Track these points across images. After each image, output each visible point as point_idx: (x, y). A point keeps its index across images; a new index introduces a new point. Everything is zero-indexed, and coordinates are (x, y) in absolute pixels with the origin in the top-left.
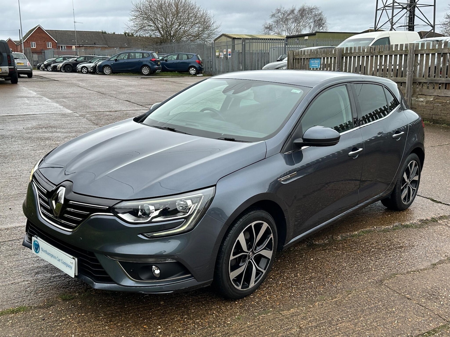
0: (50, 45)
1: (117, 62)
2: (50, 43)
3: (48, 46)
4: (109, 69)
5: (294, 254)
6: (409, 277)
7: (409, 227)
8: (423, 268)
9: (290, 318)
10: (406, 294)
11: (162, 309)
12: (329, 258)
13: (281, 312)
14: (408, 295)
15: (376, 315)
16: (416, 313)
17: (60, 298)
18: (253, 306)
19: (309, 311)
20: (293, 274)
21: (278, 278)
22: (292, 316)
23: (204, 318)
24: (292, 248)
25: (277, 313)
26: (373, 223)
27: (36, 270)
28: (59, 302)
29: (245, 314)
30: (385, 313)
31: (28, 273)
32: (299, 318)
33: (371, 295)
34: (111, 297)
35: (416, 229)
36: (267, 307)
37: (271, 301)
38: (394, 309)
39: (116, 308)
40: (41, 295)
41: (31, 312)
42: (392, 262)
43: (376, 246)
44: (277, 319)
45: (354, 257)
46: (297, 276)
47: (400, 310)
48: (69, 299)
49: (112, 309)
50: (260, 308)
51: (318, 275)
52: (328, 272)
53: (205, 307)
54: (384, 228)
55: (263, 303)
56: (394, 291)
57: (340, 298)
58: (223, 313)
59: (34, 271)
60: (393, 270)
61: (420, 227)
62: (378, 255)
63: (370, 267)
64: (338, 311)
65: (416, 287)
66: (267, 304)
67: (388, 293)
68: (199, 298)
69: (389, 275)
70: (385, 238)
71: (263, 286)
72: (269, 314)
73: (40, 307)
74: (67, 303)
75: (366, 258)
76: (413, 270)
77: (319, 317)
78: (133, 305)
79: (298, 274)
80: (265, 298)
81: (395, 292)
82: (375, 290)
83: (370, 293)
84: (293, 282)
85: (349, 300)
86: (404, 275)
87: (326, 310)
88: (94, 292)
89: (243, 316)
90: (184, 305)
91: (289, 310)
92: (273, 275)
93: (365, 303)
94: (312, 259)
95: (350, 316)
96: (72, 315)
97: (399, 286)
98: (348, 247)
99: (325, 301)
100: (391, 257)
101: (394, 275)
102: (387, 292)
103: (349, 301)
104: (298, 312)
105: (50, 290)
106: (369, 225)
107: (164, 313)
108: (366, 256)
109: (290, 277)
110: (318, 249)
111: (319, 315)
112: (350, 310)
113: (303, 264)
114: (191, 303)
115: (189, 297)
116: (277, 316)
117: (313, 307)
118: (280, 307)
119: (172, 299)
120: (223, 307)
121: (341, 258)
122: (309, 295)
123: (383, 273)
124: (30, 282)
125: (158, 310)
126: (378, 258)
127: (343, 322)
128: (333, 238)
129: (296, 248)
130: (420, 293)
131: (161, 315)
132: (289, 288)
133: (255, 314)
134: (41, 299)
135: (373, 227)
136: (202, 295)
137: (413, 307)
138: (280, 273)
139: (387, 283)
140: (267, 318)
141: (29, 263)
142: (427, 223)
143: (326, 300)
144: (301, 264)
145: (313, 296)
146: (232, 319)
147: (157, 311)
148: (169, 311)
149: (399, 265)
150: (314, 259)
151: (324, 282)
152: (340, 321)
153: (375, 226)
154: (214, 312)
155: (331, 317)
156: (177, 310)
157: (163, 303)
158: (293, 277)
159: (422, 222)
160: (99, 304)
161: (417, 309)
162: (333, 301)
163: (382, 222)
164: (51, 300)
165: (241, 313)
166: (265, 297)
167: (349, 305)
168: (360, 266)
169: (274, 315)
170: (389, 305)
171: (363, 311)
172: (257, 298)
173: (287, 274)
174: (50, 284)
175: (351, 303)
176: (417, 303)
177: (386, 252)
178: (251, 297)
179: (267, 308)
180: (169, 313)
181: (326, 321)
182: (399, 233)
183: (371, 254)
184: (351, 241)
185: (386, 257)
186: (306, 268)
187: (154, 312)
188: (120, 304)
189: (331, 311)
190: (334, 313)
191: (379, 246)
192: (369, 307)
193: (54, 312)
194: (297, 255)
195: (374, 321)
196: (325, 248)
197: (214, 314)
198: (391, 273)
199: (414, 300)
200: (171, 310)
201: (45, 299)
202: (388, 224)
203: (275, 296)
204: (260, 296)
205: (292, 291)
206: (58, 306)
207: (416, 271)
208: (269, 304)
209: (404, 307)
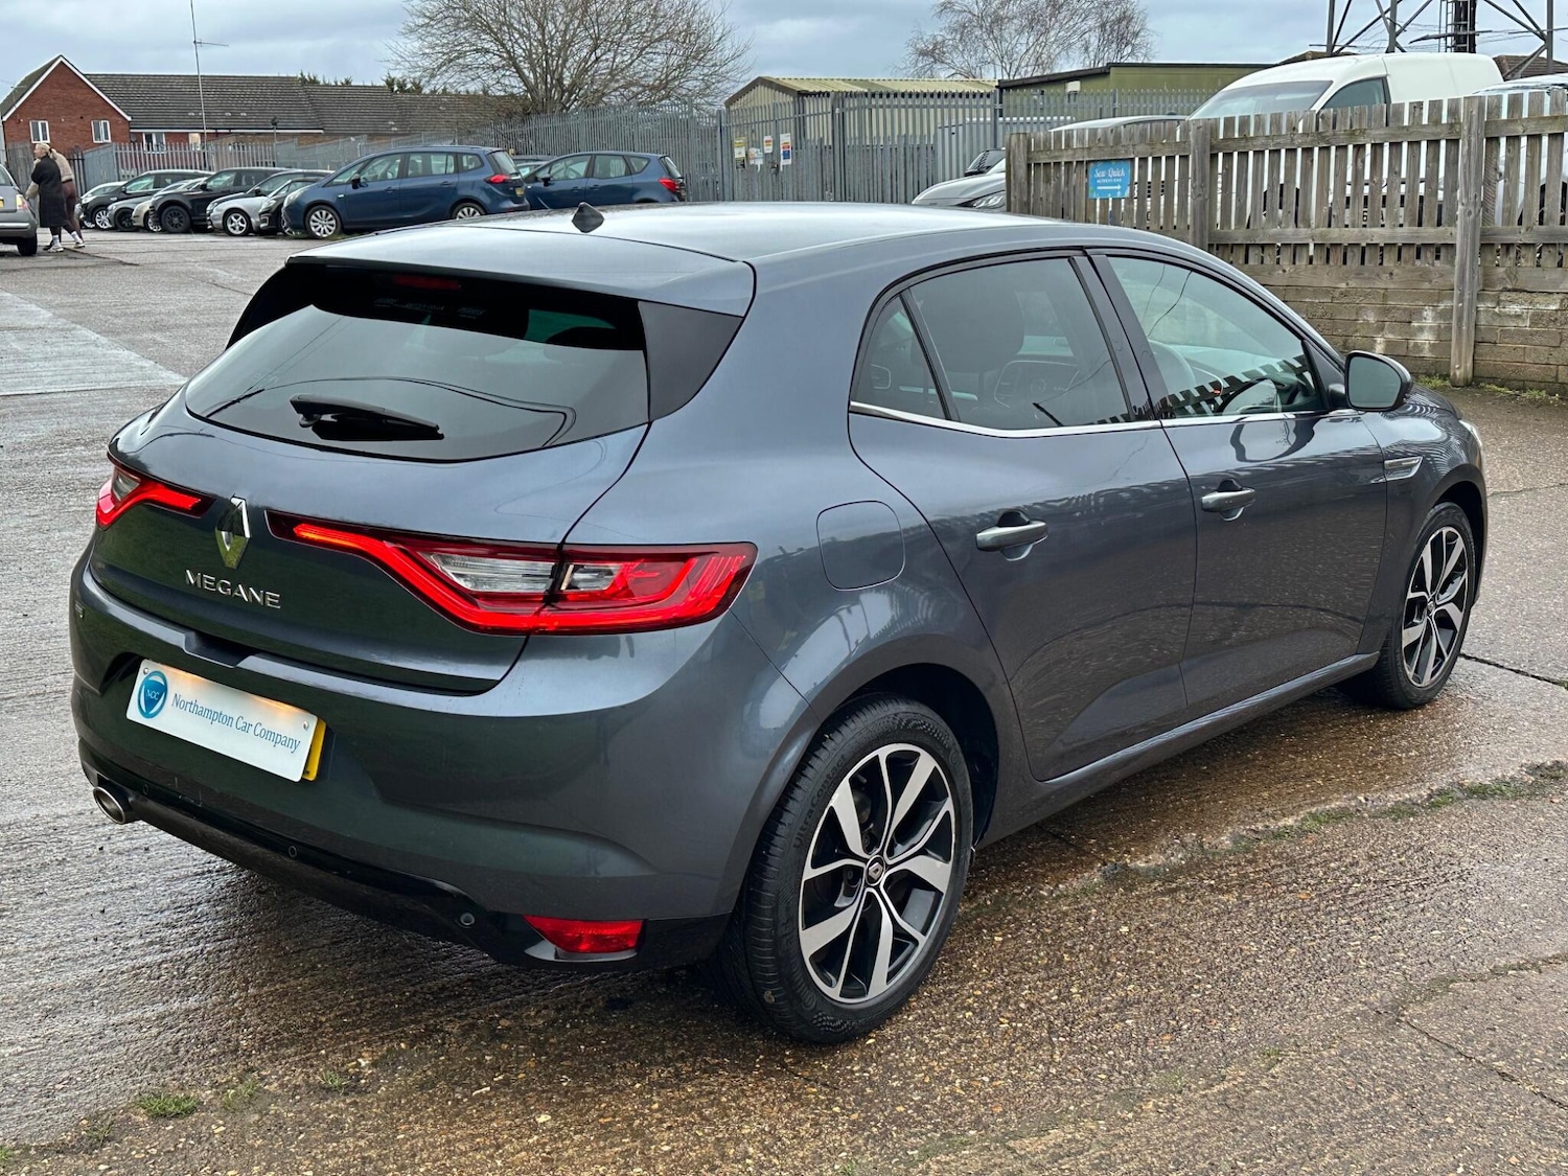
0: (103, 130)
1: (360, 190)
2: (105, 124)
3: (98, 137)
4: (330, 216)
5: (1053, 911)
6: (1502, 990)
7: (1492, 796)
8: (1554, 953)
9: (1048, 1166)
10: (1494, 1056)
11: (545, 1144)
12: (1191, 921)
13: (1011, 1144)
14: (1501, 1063)
15: (1380, 1145)
16: (1534, 1132)
17: (142, 1111)
18: (901, 1122)
19: (1120, 1137)
20: (1052, 991)
21: (995, 1007)
24: (1048, 886)
25: (996, 1149)
26: (1351, 781)
27: (45, 1001)
28: (137, 1125)
29: (873, 1154)
30: (1417, 1137)
31: (15, 1013)
32: (1084, 1164)
33: (1359, 1063)
34: (344, 1101)
35: (1518, 802)
36: (957, 1123)
37: (972, 1101)
38: (1449, 1120)
39: (362, 1143)
40: (67, 1100)
41: (26, 1168)
42: (1434, 932)
43: (1366, 873)
44: (997, 1171)
45: (1285, 917)
46: (1068, 998)
47: (1472, 1122)
48: (178, 1114)
49: (345, 1150)
50: (929, 1127)
51: (1152, 993)
52: (1189, 979)
53: (714, 1131)
54: (1396, 802)
55: (940, 1108)
56: (1446, 1048)
57: (1240, 1080)
58: (783, 1152)
59: (40, 1003)
60: (1437, 965)
61: (1532, 795)
62: (1377, 907)
63: (1349, 954)
64: (1233, 1131)
65: (1531, 1030)
66: (956, 1113)
67: (1423, 1056)
68: (690, 1097)
69: (1423, 986)
70: (1403, 839)
71: (939, 1039)
72: (967, 1152)
73: (63, 1149)
74: (171, 1127)
75: (1333, 921)
76: (1513, 962)
77: (1161, 1159)
78: (430, 1129)
79: (1074, 990)
80: (947, 1088)
81: (1452, 1052)
82: (1374, 1043)
83: (1353, 1059)
84: (1056, 1022)
85: (1276, 1086)
86: (1482, 984)
87: (1186, 1129)
88: (276, 1084)
89: (864, 1161)
90: (630, 1125)
91: (1042, 1132)
92: (977, 996)
93: (1335, 1096)
94: (1125, 929)
95: (1280, 1150)
97: (1465, 1028)
98: (1259, 879)
99: (1180, 1092)
100: (1429, 915)
101: (1445, 982)
102: (1418, 1051)
103: (1274, 1091)
104: (1078, 1141)
105: (102, 1077)
106: (1337, 791)
107: (552, 1160)
108: (1330, 913)
109: (1043, 1001)
110: (1145, 891)
111: (1160, 1152)
112: (1278, 1127)
113: (1092, 947)
114: (659, 1115)
115: (650, 1092)
116: (998, 1161)
117: (1136, 1118)
118: (1006, 1122)
119: (585, 1102)
120: (786, 1127)
121: (1237, 923)
122: (1120, 1073)
123: (1400, 978)
124: (23, 1046)
125: (528, 1149)
126: (1378, 919)
128: (1201, 845)
129: (1061, 886)
130: (1547, 1051)
132: (1040, 1044)
133: (910, 1153)
134: (65, 1114)
135: (1355, 798)
136: (701, 1084)
137: (1522, 1108)
138: (1005, 988)
139: (1420, 1016)
140: (957, 1168)
141: (19, 971)
142: (1557, 778)
143: (1185, 1091)
144: (1081, 951)
145: (1135, 1073)
147: (523, 1153)
148: (570, 1151)
149: (1460, 945)
150: (1133, 927)
151: (1174, 1019)
152: (1242, 1171)
153: (1359, 793)
154: (751, 1150)
155: (1207, 1159)
156: (604, 1148)
157: (549, 1117)
158: (1054, 1002)
159: (1539, 773)
160: (294, 1129)
161: (1540, 1116)
162: (1213, 1095)
163: (1387, 777)
164: (105, 1117)
165: (856, 1151)
166: (948, 1083)
167: (1274, 1108)
168: (1311, 950)
169: (986, 1155)
170: (1429, 1104)
171: (1329, 1128)
172: (916, 1088)
173: (1030, 989)
174: (101, 1053)
175: (1281, 1099)
176: (1538, 1090)
177: (1409, 894)
178: (895, 1084)
179: (956, 1127)
180: (570, 1159)
181: (1186, 1174)
182: (1453, 818)
183: (1351, 904)
184: (1273, 853)
185: (1410, 913)
186: (1104, 964)
187: (513, 1154)
188: (376, 1129)
189: (1205, 1135)
190: (1219, 1140)
191: (1381, 871)
192: (1354, 1112)
193: (118, 1168)
194: (1066, 914)
195: (1374, 1168)
196: (1174, 885)
197: (750, 1157)
198: (1433, 975)
199: (1527, 1079)
200: (581, 1146)
201: (82, 1115)
202: (1410, 784)
203: (986, 1079)
204: (927, 1080)
205: (1052, 1056)
206: (131, 1142)
207: (1529, 966)
208: (963, 1112)
209: (1488, 1109)
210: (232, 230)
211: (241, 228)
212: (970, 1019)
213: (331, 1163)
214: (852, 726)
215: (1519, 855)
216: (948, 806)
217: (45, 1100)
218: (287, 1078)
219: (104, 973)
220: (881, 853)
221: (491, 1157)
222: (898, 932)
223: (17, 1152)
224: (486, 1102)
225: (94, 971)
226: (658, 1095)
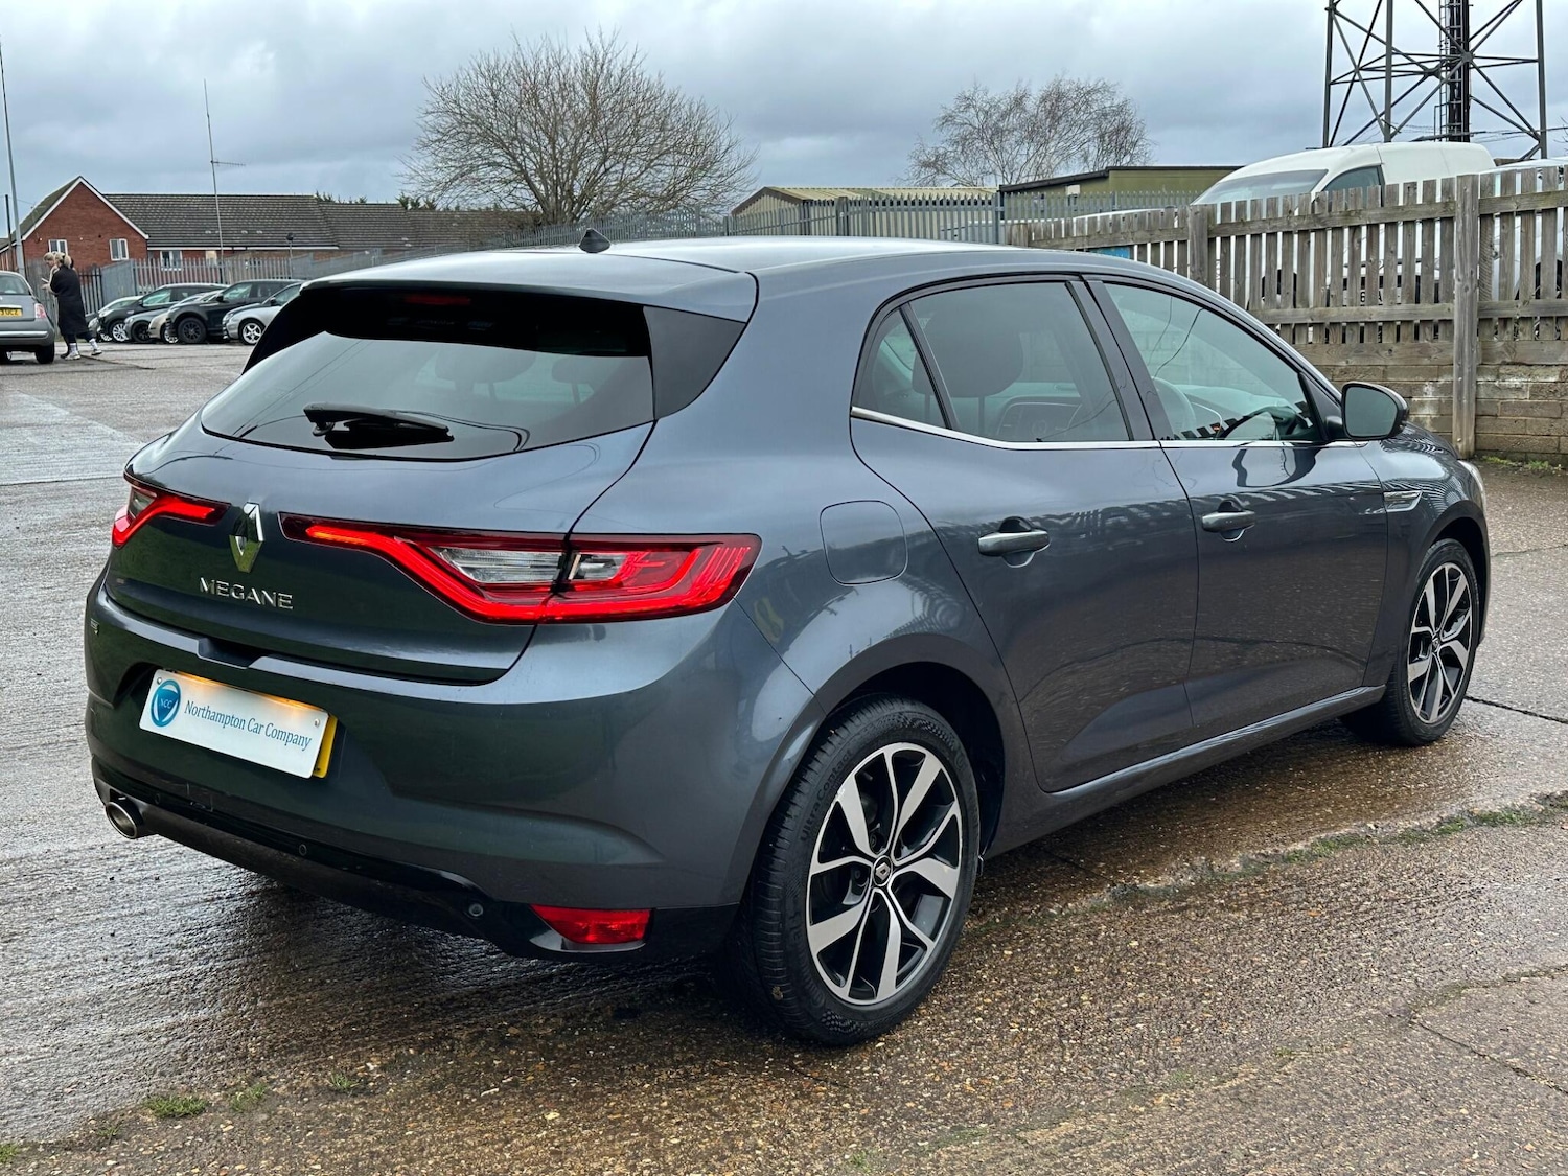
0: (121, 248)
2: (123, 242)
3: (116, 255)
5: (1062, 928)
6: (1514, 994)
7: (1502, 823)
8: (1566, 962)
9: (1059, 1154)
10: (1508, 1054)
11: (554, 1138)
12: (1201, 936)
13: (1022, 1135)
14: (1515, 1060)
15: (1394, 1134)
16: (1550, 1122)
17: (150, 1112)
18: (912, 1116)
19: (1131, 1128)
20: (1062, 999)
21: (1005, 1014)
22: (1066, 1148)
23: (718, 1165)
24: (1057, 905)
25: (1007, 1139)
26: (1360, 810)
27: (54, 1015)
28: (146, 1125)
29: (883, 1145)
30: (1431, 1126)
31: (25, 1025)
32: (1096, 1153)
33: (1372, 1061)
34: (352, 1102)
35: (1528, 829)
36: (968, 1117)
37: (982, 1097)
38: (1464, 1111)
39: (370, 1139)
40: (76, 1102)
41: (34, 1164)
42: (1446, 944)
43: (1377, 893)
44: (1008, 1160)
45: (1296, 932)
46: (1079, 1005)
47: (1487, 1113)
48: (186, 1114)
49: (354, 1146)
50: (939, 1120)
51: (1162, 1000)
52: (1200, 987)
53: (723, 1125)
54: (1405, 829)
55: (950, 1103)
56: (1459, 1047)
57: (1252, 1076)
58: (793, 1143)
59: (50, 1016)
60: (1450, 973)
61: (1541, 823)
62: (1388, 923)
63: (1361, 964)
64: (1245, 1122)
65: (1545, 1030)
66: (967, 1109)
67: (1436, 1054)
68: (699, 1095)
69: (1435, 992)
70: (1413, 863)
71: (948, 1042)
72: (978, 1143)
73: (71, 1146)
74: (179, 1126)
75: (1344, 935)
76: (1526, 970)
77: (1173, 1147)
78: (438, 1126)
79: (1084, 998)
80: (957, 1086)
81: (1465, 1050)
82: (1386, 1043)
83: (1365, 1057)
84: (1066, 1027)
85: (1288, 1082)
86: (1495, 989)
87: (1198, 1121)
88: (284, 1087)
89: (874, 1151)
90: (639, 1121)
91: (1054, 1124)
92: (987, 1004)
93: (1348, 1090)
94: (1135, 944)
95: (1293, 1140)
96: (197, 1170)
97: (1478, 1029)
98: (1269, 898)
99: (1192, 1088)
100: (1440, 929)
101: (1458, 989)
102: (1431, 1049)
103: (1286, 1086)
104: (1089, 1132)
105: (111, 1081)
106: (1346, 819)
107: (561, 1152)
108: (1341, 928)
109: (1054, 1008)
110: (1155, 909)
111: (1172, 1142)
112: (1291, 1119)
113: (1102, 960)
114: (668, 1112)
115: (659, 1091)
116: (1009, 1150)
117: (1149, 1111)
118: (1017, 1116)
119: (594, 1101)
120: (795, 1121)
121: (1248, 937)
122: (1131, 1072)
123: (1413, 985)
124: (32, 1055)
125: (536, 1143)
126: (1390, 932)
127: (1269, 1162)
128: (1211, 868)
129: (1070, 905)
131: (550, 1159)
132: (1051, 1046)
133: (920, 1144)
134: (73, 1115)
135: (1365, 825)
136: (710, 1084)
137: (1537, 1100)
138: (1014, 997)
139: (1432, 1019)
140: (967, 1157)
141: (29, 988)
143: (1197, 1087)
144: (1091, 963)
145: (1147, 1072)
146: (832, 1166)
147: (532, 1147)
148: (579, 1145)
149: (1472, 956)
150: (1143, 942)
151: (1185, 1023)
152: (1255, 1158)
153: (1368, 820)
154: (760, 1142)
155: (1220, 1148)
156: (613, 1141)
157: (558, 1115)
158: (1064, 1009)
159: (1549, 802)
160: (301, 1127)
161: (1556, 1107)
162: (1225, 1090)
163: (1397, 806)
164: (113, 1117)
165: (866, 1142)
166: (958, 1081)
167: (1286, 1102)
168: (1323, 961)
169: (997, 1145)
170: (1443, 1097)
171: (1342, 1120)
172: (926, 1086)
173: (1039, 997)
174: (110, 1060)
175: (1294, 1094)
176: (1553, 1084)
177: (1420, 911)
178: (904, 1083)
179: (966, 1120)
180: (579, 1151)
181: (1199, 1161)
182: (1464, 843)
183: (1362, 920)
184: (1283, 876)
185: (1421, 928)
186: (1115, 975)
187: (521, 1148)
188: (385, 1127)
189: (1217, 1126)
190: (1231, 1130)
191: (1391, 890)
192: (1368, 1105)
193: (125, 1163)
194: (1075, 930)
195: (1388, 1155)
196: (1184, 904)
197: (759, 1149)
198: (1445, 982)
199: (1542, 1074)
200: (590, 1139)
201: (91, 1115)
202: (1420, 812)
203: (996, 1077)
204: (937, 1079)
205: (1062, 1057)
206: (139, 1140)
207: (1541, 974)
208: (973, 1107)
209: (1503, 1101)
210: (247, 339)
211: (256, 338)
212: (979, 1024)
213: (339, 1157)
214: (857, 722)
215: (1530, 876)
216: (955, 810)
217: (53, 1102)
218: (296, 1081)
219: (114, 988)
220: (888, 853)
221: (500, 1150)
222: (907, 935)
223: (25, 1149)
224: (495, 1101)
225: (104, 988)
226: (667, 1094)
